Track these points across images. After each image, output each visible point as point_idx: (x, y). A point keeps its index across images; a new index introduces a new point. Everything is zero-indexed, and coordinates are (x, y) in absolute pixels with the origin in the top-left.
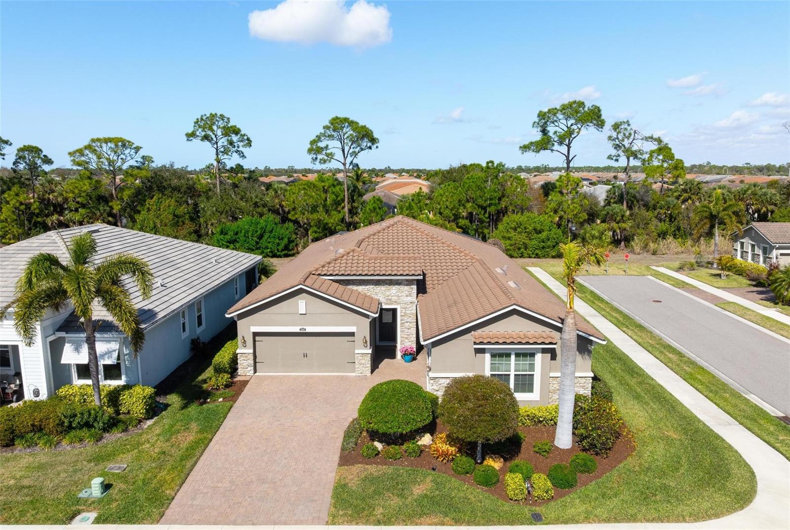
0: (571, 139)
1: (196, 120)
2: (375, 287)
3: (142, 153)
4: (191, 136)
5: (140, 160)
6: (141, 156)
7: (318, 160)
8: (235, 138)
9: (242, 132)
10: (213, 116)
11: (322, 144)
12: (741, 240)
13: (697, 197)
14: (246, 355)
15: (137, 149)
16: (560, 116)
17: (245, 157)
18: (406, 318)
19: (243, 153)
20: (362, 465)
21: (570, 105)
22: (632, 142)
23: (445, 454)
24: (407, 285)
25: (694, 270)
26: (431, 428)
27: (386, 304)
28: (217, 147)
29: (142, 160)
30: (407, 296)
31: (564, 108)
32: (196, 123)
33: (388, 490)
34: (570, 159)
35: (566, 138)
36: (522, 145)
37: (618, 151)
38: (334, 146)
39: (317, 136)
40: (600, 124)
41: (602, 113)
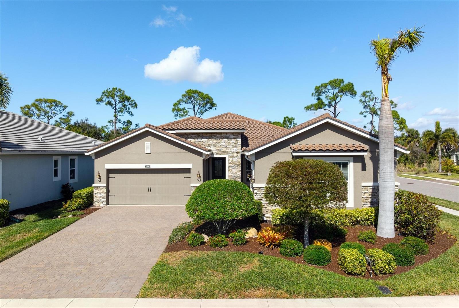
0: (336, 103)
1: (103, 92)
2: (208, 140)
3: (68, 110)
4: (99, 101)
5: (65, 114)
6: (67, 112)
7: (179, 115)
8: (126, 103)
9: (132, 99)
10: (114, 89)
11: (181, 107)
12: (456, 154)
13: (417, 140)
14: (100, 189)
15: (65, 107)
16: (329, 87)
17: (133, 115)
18: (232, 165)
19: (132, 113)
20: (187, 251)
21: (335, 81)
22: (374, 104)
23: (272, 240)
24: (233, 139)
25: (426, 173)
27: (217, 154)
28: (116, 109)
29: (67, 114)
30: (233, 147)
31: (331, 83)
32: (103, 93)
33: (211, 268)
34: (336, 115)
35: (333, 101)
36: (306, 106)
37: (366, 109)
38: (188, 107)
39: (178, 101)
40: (353, 93)
41: (355, 87)
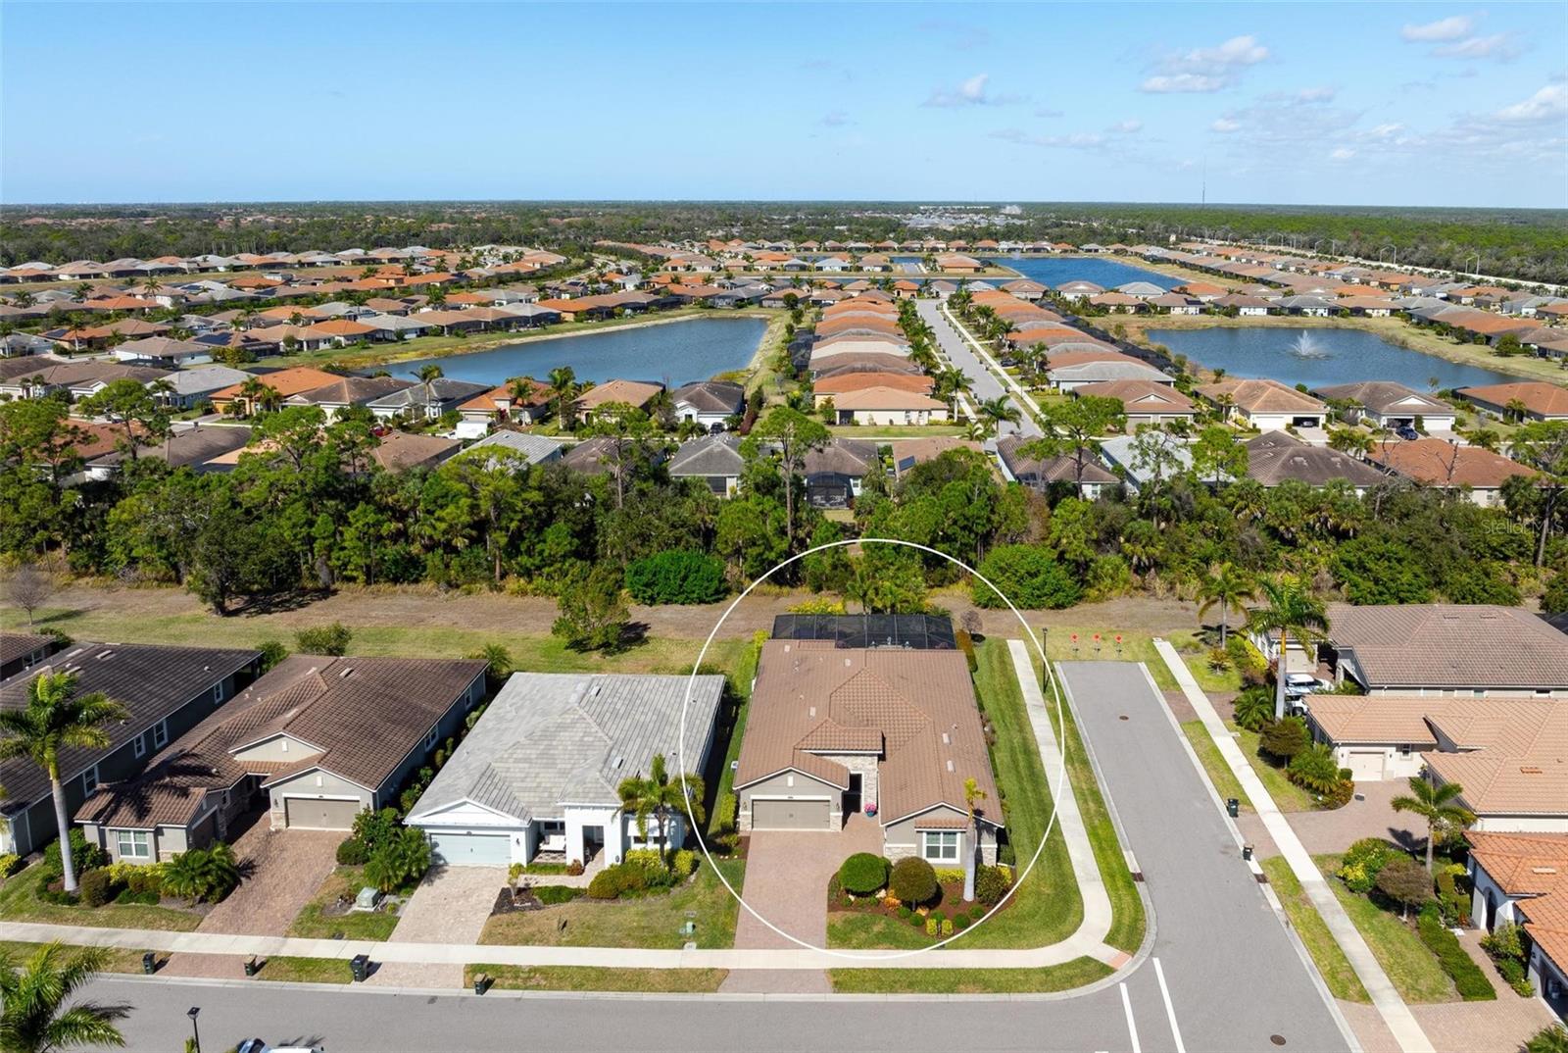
2: (845, 758)
14: (746, 816)
18: (868, 782)
20: (842, 911)
23: (893, 905)
26: (885, 886)
27: (854, 771)
30: (870, 763)
33: (859, 927)
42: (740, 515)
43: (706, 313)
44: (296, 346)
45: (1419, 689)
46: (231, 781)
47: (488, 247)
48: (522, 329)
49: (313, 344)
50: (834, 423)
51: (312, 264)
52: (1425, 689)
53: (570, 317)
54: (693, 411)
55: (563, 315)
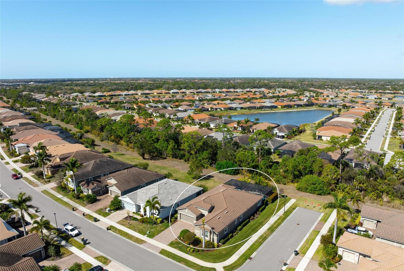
14: (179, 217)
42: (242, 155)
43: (319, 108)
44: (213, 109)
45: (395, 242)
46: (103, 185)
47: (280, 89)
48: (265, 109)
49: (216, 109)
50: (316, 139)
51: (237, 92)
52: (397, 243)
53: (280, 107)
54: (278, 132)
55: (278, 106)
